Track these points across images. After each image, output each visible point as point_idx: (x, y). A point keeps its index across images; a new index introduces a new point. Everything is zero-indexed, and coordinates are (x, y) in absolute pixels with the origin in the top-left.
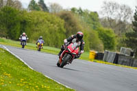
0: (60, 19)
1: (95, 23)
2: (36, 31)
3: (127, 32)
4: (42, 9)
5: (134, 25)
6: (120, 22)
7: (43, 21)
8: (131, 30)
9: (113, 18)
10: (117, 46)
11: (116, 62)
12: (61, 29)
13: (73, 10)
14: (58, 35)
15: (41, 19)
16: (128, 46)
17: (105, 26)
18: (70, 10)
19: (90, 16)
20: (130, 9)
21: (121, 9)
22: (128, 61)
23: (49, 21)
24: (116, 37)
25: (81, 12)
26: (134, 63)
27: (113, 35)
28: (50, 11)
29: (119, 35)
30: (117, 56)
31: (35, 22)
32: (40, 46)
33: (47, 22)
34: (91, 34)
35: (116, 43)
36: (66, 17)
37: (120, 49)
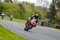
0: (18, 6)
1: (33, 8)
2: (8, 11)
3: (47, 12)
4: (10, 2)
5: (50, 9)
6: (44, 8)
7: (11, 7)
8: (49, 11)
9: (41, 6)
10: (43, 18)
11: (42, 25)
12: (18, 11)
13: (24, 2)
14: (17, 13)
15: (9, 6)
16: (47, 18)
17: (38, 9)
18: (22, 2)
19: (31, 5)
20: (48, 2)
21: (45, 2)
22: (47, 25)
23: (13, 7)
24: (42, 14)
25: (27, 3)
26: (50, 26)
27: (41, 13)
28: (13, 3)
29: (44, 13)
30: (43, 22)
31: (7, 7)
32: (11, 18)
33: (12, 8)
34: (31, 13)
35: (42, 17)
36: (21, 5)
37: (44, 19)
